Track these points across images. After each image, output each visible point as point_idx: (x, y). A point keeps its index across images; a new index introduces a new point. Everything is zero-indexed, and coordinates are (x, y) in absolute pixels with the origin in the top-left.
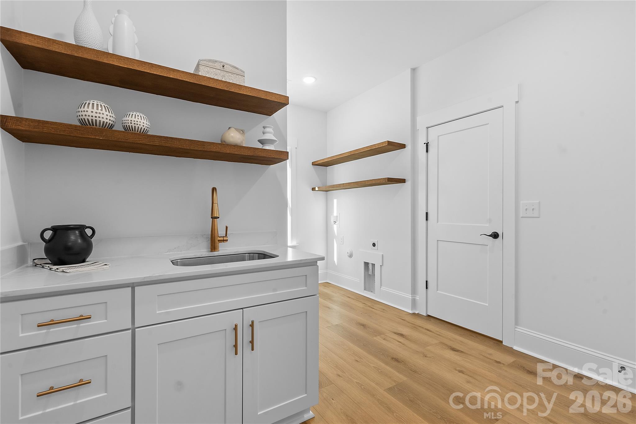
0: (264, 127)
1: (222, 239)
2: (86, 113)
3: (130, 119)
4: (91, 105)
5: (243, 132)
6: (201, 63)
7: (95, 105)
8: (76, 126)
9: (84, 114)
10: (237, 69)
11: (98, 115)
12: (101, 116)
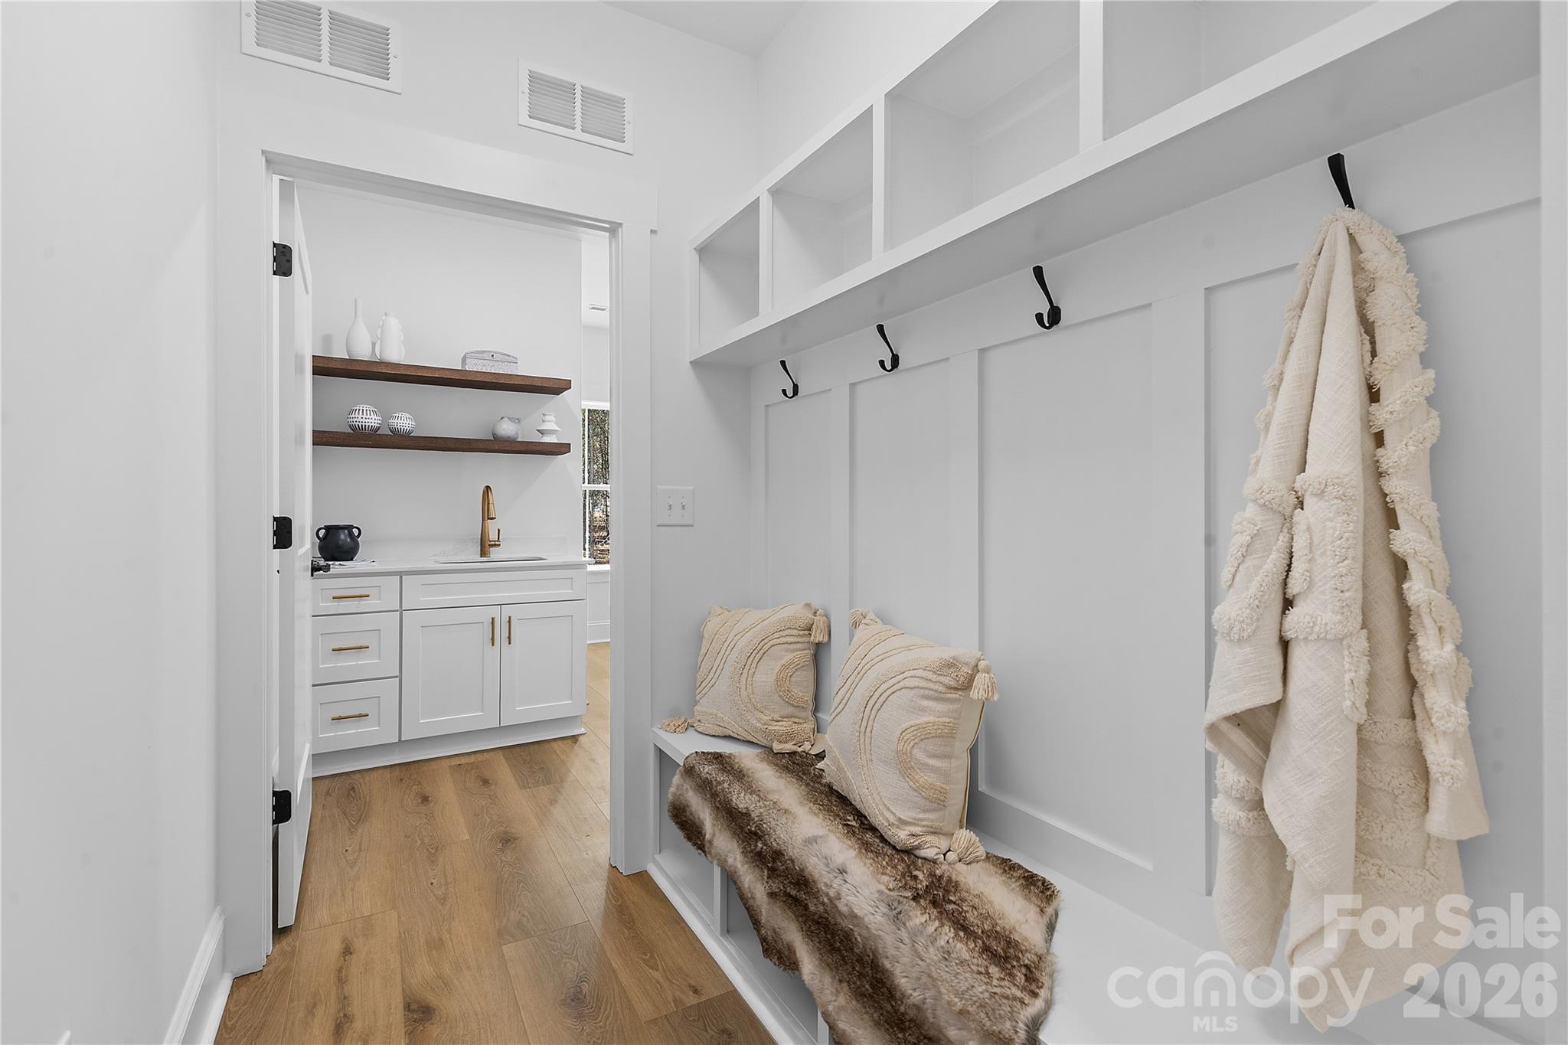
0: (544, 415)
1: (493, 543)
2: (356, 419)
3: (396, 421)
4: (361, 411)
5: (518, 421)
6: (467, 356)
7: (365, 411)
8: (349, 433)
9: (354, 420)
10: (509, 356)
11: (367, 420)
12: (370, 421)
